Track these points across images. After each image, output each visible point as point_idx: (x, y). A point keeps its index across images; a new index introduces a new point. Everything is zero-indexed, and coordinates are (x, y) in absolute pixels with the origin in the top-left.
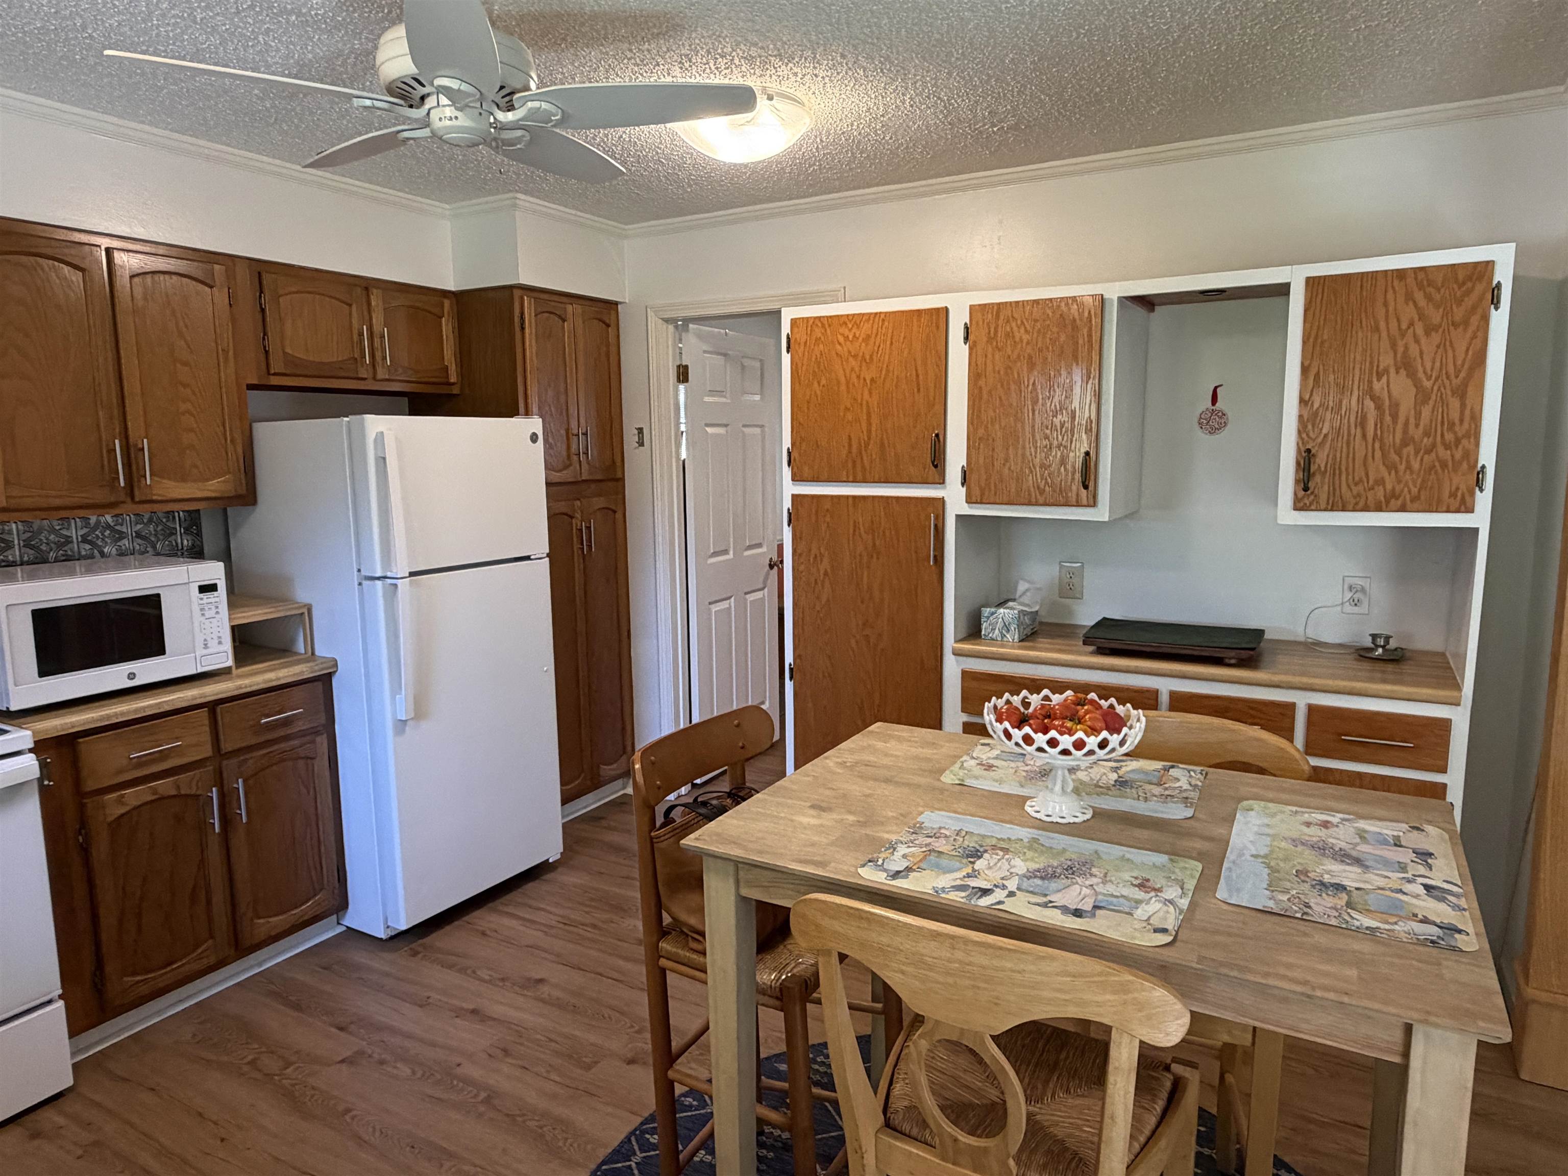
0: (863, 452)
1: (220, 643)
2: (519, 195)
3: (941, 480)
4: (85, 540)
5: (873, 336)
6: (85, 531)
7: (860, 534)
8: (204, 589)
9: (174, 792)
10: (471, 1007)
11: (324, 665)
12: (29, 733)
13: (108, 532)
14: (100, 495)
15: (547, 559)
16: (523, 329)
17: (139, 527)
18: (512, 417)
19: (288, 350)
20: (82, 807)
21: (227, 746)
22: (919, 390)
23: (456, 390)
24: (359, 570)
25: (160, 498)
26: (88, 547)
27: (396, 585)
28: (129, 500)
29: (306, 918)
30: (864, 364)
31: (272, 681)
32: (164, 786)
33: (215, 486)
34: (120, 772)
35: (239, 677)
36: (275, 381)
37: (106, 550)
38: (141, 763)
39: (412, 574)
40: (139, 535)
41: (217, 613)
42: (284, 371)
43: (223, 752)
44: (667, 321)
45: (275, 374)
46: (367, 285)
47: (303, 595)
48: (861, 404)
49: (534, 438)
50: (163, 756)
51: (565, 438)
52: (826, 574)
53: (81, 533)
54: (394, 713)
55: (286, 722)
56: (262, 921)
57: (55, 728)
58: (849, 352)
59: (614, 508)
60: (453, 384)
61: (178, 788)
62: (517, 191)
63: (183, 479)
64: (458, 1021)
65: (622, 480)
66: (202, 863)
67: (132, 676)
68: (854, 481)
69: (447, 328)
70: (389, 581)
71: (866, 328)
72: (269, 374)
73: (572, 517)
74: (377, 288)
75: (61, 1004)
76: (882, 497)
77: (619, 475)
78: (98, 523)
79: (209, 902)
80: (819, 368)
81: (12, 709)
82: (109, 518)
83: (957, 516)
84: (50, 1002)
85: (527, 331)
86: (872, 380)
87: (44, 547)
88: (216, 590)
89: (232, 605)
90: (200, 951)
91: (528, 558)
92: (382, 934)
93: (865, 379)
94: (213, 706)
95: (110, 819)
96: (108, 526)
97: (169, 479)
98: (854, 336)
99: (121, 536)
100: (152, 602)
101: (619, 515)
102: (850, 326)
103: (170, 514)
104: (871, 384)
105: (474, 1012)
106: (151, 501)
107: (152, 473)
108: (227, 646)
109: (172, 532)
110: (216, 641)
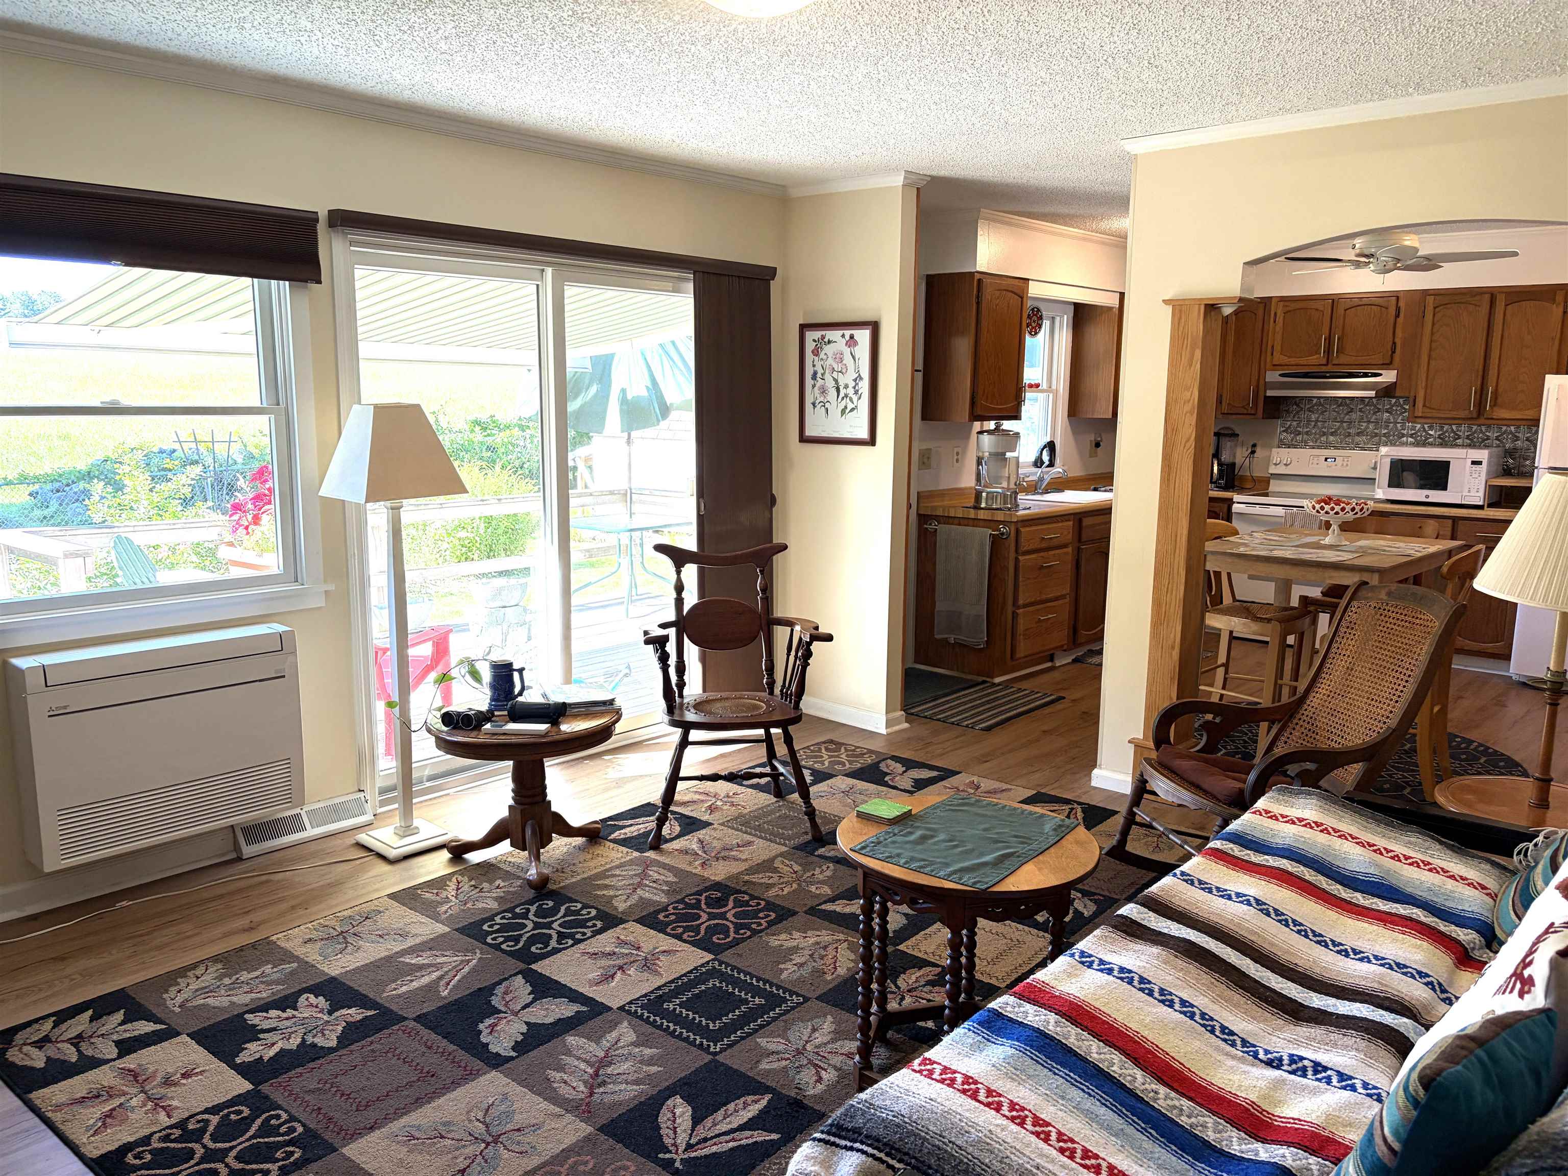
1: (1479, 492)
4: (1497, 438)
6: (1499, 434)
8: (1474, 463)
14: (1463, 414)
25: (1497, 417)
29: (1488, 651)
39: (1550, 468)
41: (1480, 476)
63: (1513, 408)
67: (1427, 497)
88: (1481, 465)
89: (1489, 474)
97: (1505, 408)
100: (1445, 465)
106: (1492, 419)
107: (1494, 404)
108: (1481, 494)
109: (1517, 438)
110: (1475, 490)
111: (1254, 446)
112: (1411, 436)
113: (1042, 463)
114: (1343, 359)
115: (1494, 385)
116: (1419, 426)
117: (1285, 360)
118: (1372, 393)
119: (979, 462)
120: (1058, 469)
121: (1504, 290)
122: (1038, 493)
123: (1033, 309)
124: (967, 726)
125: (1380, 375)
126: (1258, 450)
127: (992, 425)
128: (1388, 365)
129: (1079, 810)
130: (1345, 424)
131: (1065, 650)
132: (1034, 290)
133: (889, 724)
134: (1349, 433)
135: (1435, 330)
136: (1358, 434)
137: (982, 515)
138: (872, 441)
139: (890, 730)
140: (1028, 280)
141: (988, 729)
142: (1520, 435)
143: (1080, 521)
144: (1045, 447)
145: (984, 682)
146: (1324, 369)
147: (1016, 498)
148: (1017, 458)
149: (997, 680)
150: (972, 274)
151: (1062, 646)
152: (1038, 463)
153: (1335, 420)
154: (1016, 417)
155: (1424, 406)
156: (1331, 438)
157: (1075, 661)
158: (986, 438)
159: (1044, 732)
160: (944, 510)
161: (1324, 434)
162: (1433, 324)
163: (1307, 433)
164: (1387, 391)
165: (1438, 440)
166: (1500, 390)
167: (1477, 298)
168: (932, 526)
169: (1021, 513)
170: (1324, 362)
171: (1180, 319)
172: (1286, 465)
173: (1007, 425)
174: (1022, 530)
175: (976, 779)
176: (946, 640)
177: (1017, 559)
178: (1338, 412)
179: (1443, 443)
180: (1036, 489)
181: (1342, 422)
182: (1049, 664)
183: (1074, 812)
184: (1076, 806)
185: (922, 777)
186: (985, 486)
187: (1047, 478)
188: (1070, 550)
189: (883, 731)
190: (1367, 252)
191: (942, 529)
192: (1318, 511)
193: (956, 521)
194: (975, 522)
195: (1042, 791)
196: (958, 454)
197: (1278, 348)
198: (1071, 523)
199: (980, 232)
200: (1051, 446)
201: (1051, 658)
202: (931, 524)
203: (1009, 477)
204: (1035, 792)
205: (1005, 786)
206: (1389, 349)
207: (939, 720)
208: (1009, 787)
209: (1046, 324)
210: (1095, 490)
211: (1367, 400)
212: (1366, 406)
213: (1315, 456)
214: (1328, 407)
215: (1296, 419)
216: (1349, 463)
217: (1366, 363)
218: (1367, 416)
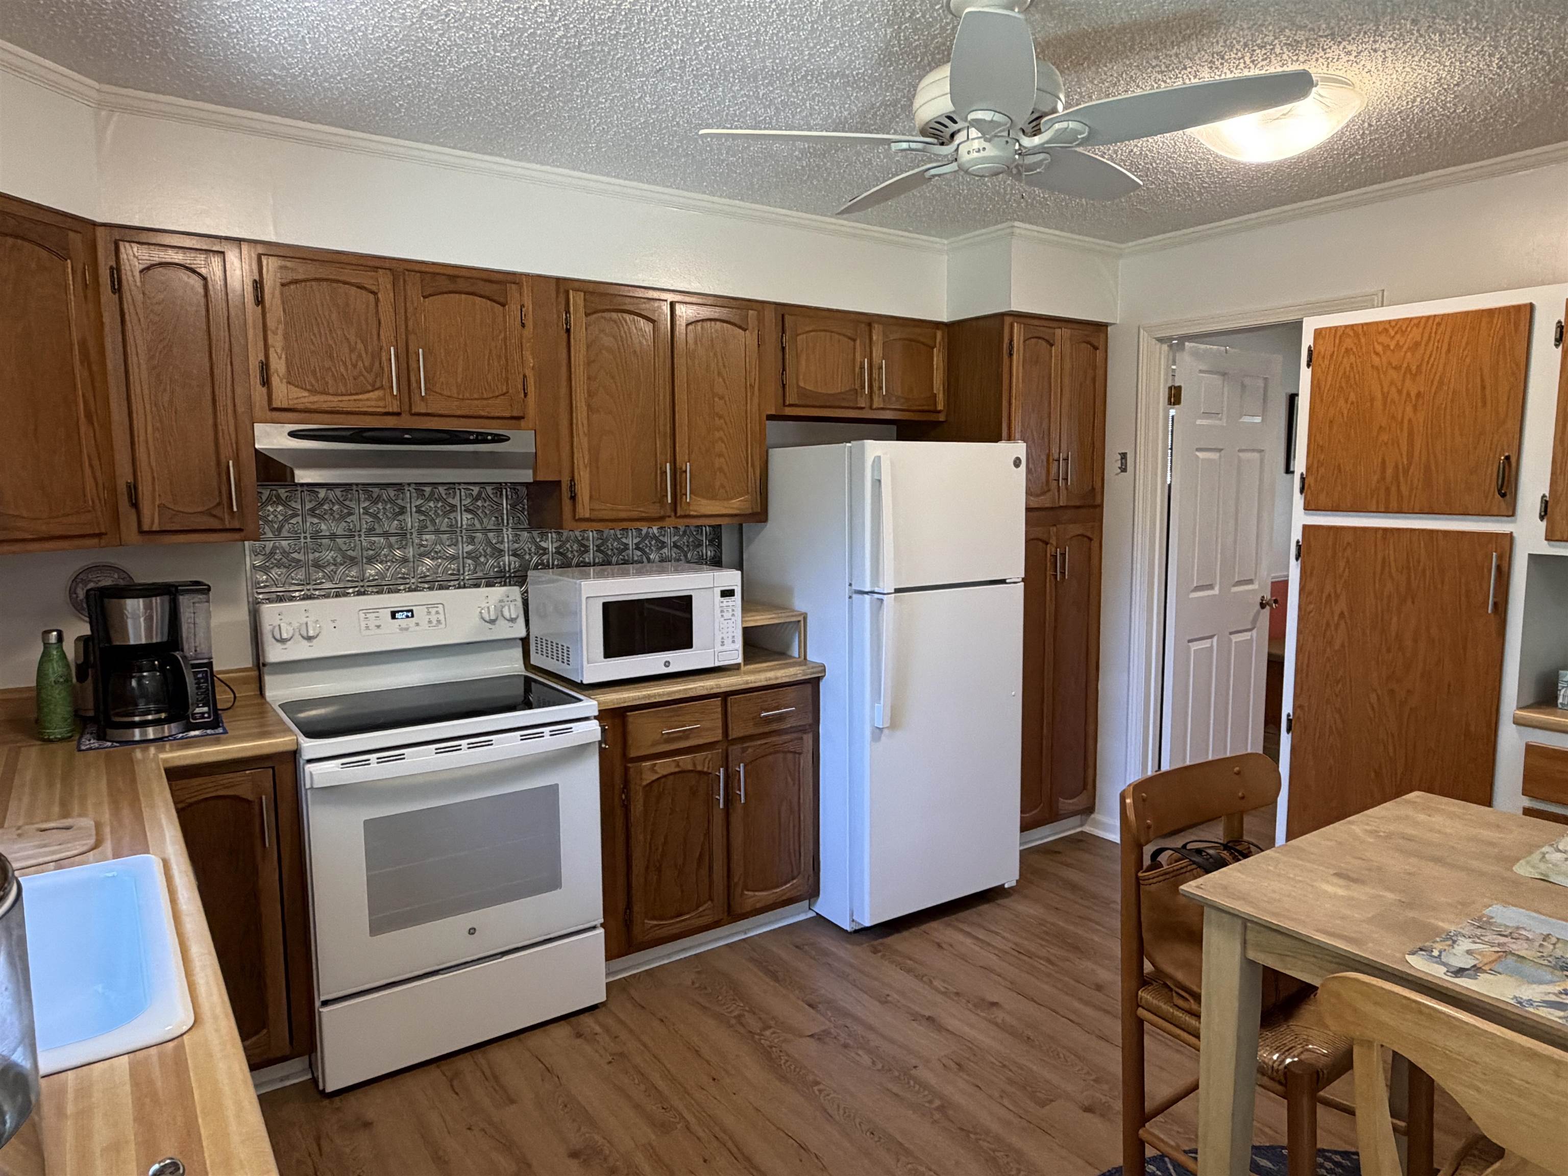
0: (1401, 479)
1: (733, 642)
2: (1017, 224)
3: (1511, 512)
5: (1423, 343)
6: (638, 540)
7: (1390, 572)
8: (725, 593)
9: (690, 767)
10: (927, 1014)
11: (815, 670)
12: (595, 703)
13: (653, 542)
14: (654, 510)
15: (1022, 584)
16: (1011, 355)
17: (676, 538)
18: (996, 442)
19: (802, 384)
20: (626, 770)
21: (734, 734)
22: (1484, 404)
23: (942, 418)
24: (850, 585)
25: (695, 513)
26: (639, 553)
27: (882, 600)
28: (673, 514)
29: (784, 898)
30: (1408, 376)
31: (770, 679)
32: (685, 761)
33: (737, 505)
34: (654, 744)
35: (745, 673)
36: (789, 411)
37: (651, 557)
38: (670, 739)
39: (898, 591)
40: (675, 545)
41: (733, 615)
42: (797, 402)
43: (730, 738)
44: (1161, 340)
45: (790, 405)
46: (868, 321)
47: (800, 604)
48: (1402, 422)
49: (1017, 463)
50: (686, 735)
51: (1045, 463)
52: (1342, 615)
53: (635, 541)
54: (872, 719)
55: (780, 718)
56: (751, 893)
57: (612, 701)
58: (1390, 363)
59: (1089, 534)
60: (939, 412)
61: (694, 765)
62: (1015, 220)
63: (714, 497)
64: (915, 1024)
65: (1101, 506)
66: (708, 833)
67: (667, 664)
68: (1387, 510)
69: (938, 359)
70: (876, 596)
71: (1415, 334)
72: (784, 405)
73: (1047, 544)
74: (879, 323)
75: (601, 931)
76: (1423, 530)
77: (1098, 502)
78: (648, 533)
79: (711, 868)
80: (1347, 382)
81: (585, 682)
82: (655, 530)
83: (1530, 555)
84: (594, 928)
85: (1015, 357)
86: (1419, 395)
87: (610, 552)
88: (733, 595)
89: (745, 610)
90: (701, 909)
91: (1003, 582)
92: (847, 927)
93: (1408, 394)
94: (725, 696)
95: (645, 783)
96: (655, 537)
97: (704, 497)
98: (1398, 344)
99: (663, 545)
101: (1095, 544)
102: (1392, 333)
103: (699, 527)
104: (1417, 400)
105: (930, 1019)
107: (691, 492)
108: (737, 644)
110: (730, 640)
115: (687, 459)
117: (299, 397)
121: (682, 299)
125: (508, 438)
128: (519, 420)
134: (404, 557)
135: (591, 356)
146: (393, 422)
155: (591, 498)
162: (587, 346)
170: (400, 408)
172: (308, 639)
197: (278, 366)
206: (520, 386)
211: (428, 489)
212: (429, 500)
213: (367, 611)
214: (352, 504)
215: (284, 533)
216: (441, 617)
217: (483, 413)
218: (433, 521)
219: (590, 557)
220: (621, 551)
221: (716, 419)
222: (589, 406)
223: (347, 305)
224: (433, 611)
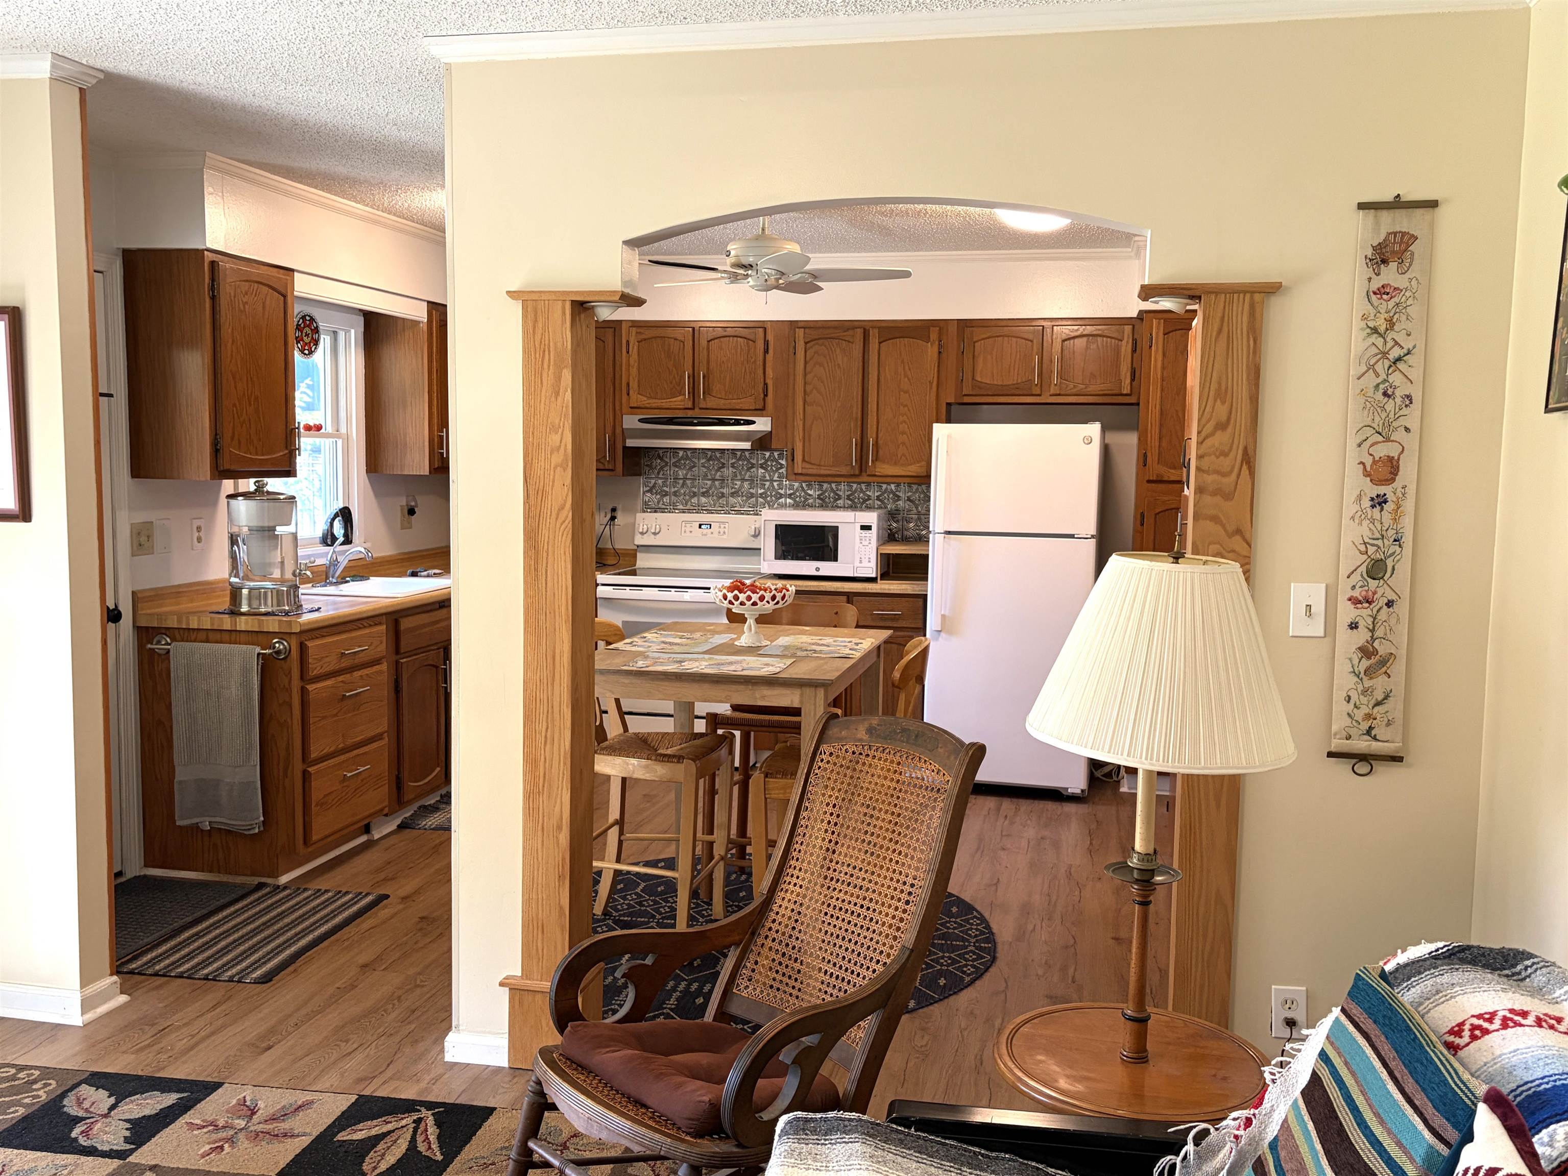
1: (870, 561)
4: (878, 498)
6: (879, 493)
8: (861, 527)
11: (921, 589)
14: (844, 470)
15: (1097, 541)
16: (1150, 347)
17: (910, 494)
19: (978, 377)
23: (1132, 400)
28: (862, 473)
31: (884, 589)
33: (914, 469)
35: (881, 584)
36: (967, 400)
39: (946, 533)
40: (909, 499)
41: (871, 543)
42: (975, 393)
45: (968, 395)
49: (1089, 441)
53: (877, 494)
60: (1127, 395)
63: (896, 464)
67: (818, 569)
69: (1126, 350)
72: (962, 395)
74: (1057, 325)
78: (886, 489)
82: (893, 486)
85: (1154, 348)
88: (871, 529)
89: (881, 540)
91: (1072, 536)
94: (850, 596)
96: (892, 492)
97: (887, 463)
100: (834, 530)
106: (875, 476)
107: (876, 459)
108: (873, 564)
109: (899, 499)
110: (867, 560)
111: (614, 510)
112: (790, 496)
113: (334, 539)
114: (711, 402)
115: (874, 436)
116: (796, 485)
117: (643, 400)
118: (747, 445)
119: (233, 540)
120: (357, 549)
121: (879, 325)
122: (331, 584)
123: (303, 317)
124: (231, 980)
125: (754, 422)
126: (619, 514)
127: (249, 485)
128: (761, 411)
129: (430, 1121)
130: (717, 483)
131: (386, 815)
132: (302, 286)
133: (86, 1005)
134: (723, 493)
135: (808, 369)
136: (732, 495)
137: (243, 624)
138: (24, 513)
139: (90, 1016)
140: (292, 270)
141: (267, 979)
142: (901, 494)
143: (397, 622)
144: (336, 515)
145: (261, 886)
146: (690, 413)
147: (296, 596)
148: (295, 536)
149: (284, 879)
150: (198, 254)
151: (382, 810)
152: (328, 539)
153: (705, 477)
154: (289, 472)
155: (804, 460)
156: (703, 500)
157: (402, 827)
158: (241, 505)
159: (365, 966)
160: (179, 621)
161: (695, 495)
162: (806, 363)
163: (675, 494)
164: (762, 442)
165: (817, 501)
166: (880, 442)
167: (850, 332)
168: (161, 645)
169: (306, 617)
170: (690, 405)
171: (536, 321)
172: (655, 534)
173: (274, 484)
174: (310, 644)
175: (248, 1093)
176: (195, 828)
177: (304, 691)
178: (708, 468)
179: (824, 504)
180: (327, 578)
181: (714, 480)
182: (363, 838)
183: (423, 1125)
184: (424, 1113)
185: (147, 1112)
186: (246, 578)
187: (343, 561)
188: (384, 667)
189: (75, 1018)
190: (745, 261)
191: (180, 652)
192: (731, 603)
193: (202, 635)
194: (233, 636)
195: (367, 1092)
196: (199, 529)
197: (634, 385)
198: (385, 627)
199: (208, 189)
200: (345, 514)
201: (367, 829)
202: (159, 642)
203: (282, 563)
204: (354, 1098)
205: (301, 1097)
206: (761, 391)
207: (180, 976)
208: (309, 1096)
209: (325, 341)
210: (414, 574)
211: (739, 453)
212: (739, 460)
213: (687, 522)
214: (696, 461)
215: (661, 476)
216: (726, 531)
217: (737, 407)
218: (740, 473)
219: (840, 502)
220: (865, 501)
221: (901, 408)
222: (805, 402)
223: (669, 349)
224: (722, 526)
